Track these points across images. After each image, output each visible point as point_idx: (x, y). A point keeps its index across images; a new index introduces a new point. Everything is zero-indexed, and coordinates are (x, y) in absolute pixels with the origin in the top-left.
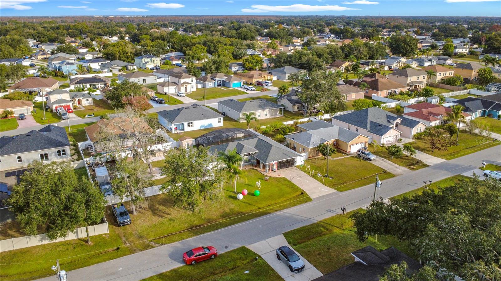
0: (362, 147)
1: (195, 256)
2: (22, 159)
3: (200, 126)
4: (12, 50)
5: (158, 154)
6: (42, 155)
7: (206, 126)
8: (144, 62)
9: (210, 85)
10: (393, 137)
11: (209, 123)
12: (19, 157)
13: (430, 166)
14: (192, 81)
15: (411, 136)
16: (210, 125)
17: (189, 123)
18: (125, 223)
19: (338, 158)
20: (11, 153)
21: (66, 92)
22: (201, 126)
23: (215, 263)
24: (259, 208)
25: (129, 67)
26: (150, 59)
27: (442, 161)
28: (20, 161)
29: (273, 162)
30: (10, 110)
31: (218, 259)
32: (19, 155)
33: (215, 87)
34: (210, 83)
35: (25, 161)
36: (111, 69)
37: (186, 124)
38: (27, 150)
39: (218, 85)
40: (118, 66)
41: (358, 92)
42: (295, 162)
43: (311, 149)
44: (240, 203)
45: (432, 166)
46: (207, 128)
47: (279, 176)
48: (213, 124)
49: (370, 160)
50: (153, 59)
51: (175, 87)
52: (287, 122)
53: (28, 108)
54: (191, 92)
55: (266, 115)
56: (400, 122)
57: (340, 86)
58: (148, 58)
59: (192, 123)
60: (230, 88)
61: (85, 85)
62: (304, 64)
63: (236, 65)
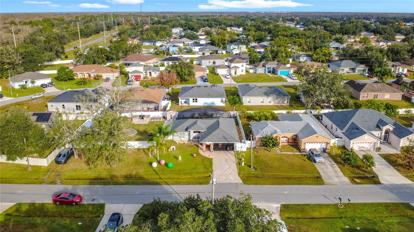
0: (322, 147)
1: (59, 198)
2: (65, 107)
3: (203, 103)
4: (154, 35)
5: (146, 119)
6: (77, 106)
7: (209, 104)
8: (232, 48)
9: (261, 71)
10: (369, 144)
11: (212, 102)
12: (63, 105)
13: (383, 184)
14: (242, 66)
15: (399, 147)
16: (213, 103)
17: (194, 99)
18: (59, 162)
19: (286, 153)
20: (59, 102)
21: (142, 65)
22: (205, 103)
23: (72, 209)
24: (160, 178)
25: (219, 51)
26: (237, 46)
27: (404, 183)
28: (64, 108)
29: (207, 142)
30: (100, 74)
31: (77, 206)
32: (63, 104)
33: (265, 73)
34: (260, 70)
35: (67, 108)
36: (204, 52)
37: (191, 100)
38: (68, 101)
39: (269, 72)
40: (210, 50)
41: (394, 92)
42: (235, 147)
43: (258, 138)
44: (151, 169)
45: (385, 186)
46: (210, 105)
47: (210, 156)
48: (215, 103)
49: (315, 162)
50: (240, 46)
51: (227, 69)
52: (278, 111)
53: (114, 74)
54: (239, 75)
55: (270, 102)
56: (391, 129)
57: (378, 84)
58: (236, 45)
59: (196, 99)
60: (277, 75)
61: (168, 62)
62: (365, 59)
63: (306, 56)
